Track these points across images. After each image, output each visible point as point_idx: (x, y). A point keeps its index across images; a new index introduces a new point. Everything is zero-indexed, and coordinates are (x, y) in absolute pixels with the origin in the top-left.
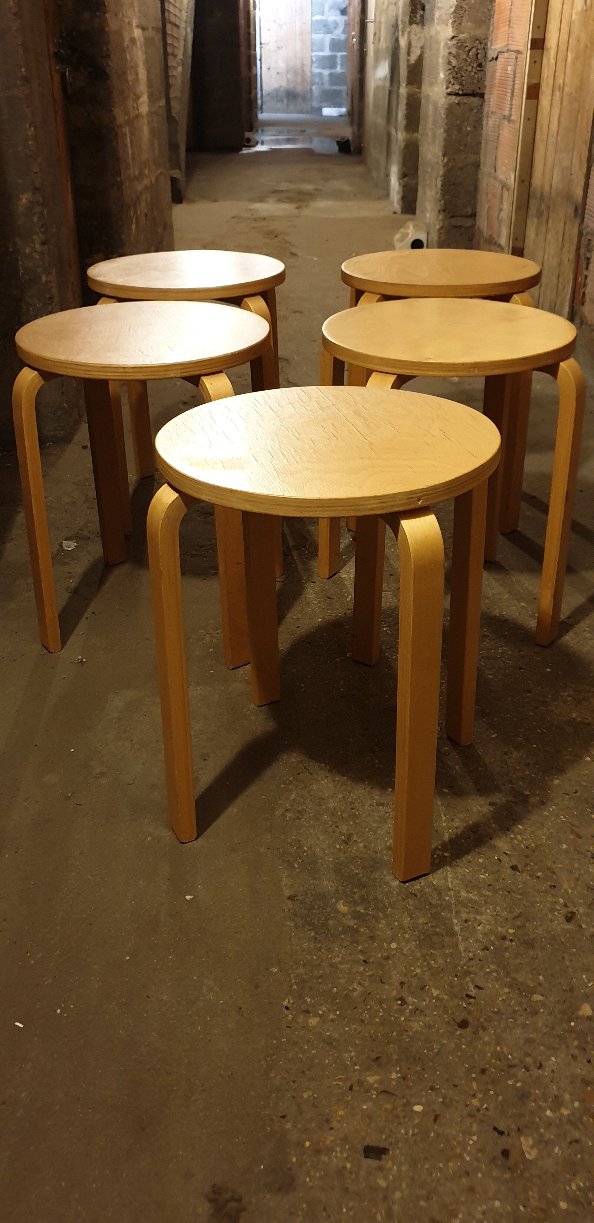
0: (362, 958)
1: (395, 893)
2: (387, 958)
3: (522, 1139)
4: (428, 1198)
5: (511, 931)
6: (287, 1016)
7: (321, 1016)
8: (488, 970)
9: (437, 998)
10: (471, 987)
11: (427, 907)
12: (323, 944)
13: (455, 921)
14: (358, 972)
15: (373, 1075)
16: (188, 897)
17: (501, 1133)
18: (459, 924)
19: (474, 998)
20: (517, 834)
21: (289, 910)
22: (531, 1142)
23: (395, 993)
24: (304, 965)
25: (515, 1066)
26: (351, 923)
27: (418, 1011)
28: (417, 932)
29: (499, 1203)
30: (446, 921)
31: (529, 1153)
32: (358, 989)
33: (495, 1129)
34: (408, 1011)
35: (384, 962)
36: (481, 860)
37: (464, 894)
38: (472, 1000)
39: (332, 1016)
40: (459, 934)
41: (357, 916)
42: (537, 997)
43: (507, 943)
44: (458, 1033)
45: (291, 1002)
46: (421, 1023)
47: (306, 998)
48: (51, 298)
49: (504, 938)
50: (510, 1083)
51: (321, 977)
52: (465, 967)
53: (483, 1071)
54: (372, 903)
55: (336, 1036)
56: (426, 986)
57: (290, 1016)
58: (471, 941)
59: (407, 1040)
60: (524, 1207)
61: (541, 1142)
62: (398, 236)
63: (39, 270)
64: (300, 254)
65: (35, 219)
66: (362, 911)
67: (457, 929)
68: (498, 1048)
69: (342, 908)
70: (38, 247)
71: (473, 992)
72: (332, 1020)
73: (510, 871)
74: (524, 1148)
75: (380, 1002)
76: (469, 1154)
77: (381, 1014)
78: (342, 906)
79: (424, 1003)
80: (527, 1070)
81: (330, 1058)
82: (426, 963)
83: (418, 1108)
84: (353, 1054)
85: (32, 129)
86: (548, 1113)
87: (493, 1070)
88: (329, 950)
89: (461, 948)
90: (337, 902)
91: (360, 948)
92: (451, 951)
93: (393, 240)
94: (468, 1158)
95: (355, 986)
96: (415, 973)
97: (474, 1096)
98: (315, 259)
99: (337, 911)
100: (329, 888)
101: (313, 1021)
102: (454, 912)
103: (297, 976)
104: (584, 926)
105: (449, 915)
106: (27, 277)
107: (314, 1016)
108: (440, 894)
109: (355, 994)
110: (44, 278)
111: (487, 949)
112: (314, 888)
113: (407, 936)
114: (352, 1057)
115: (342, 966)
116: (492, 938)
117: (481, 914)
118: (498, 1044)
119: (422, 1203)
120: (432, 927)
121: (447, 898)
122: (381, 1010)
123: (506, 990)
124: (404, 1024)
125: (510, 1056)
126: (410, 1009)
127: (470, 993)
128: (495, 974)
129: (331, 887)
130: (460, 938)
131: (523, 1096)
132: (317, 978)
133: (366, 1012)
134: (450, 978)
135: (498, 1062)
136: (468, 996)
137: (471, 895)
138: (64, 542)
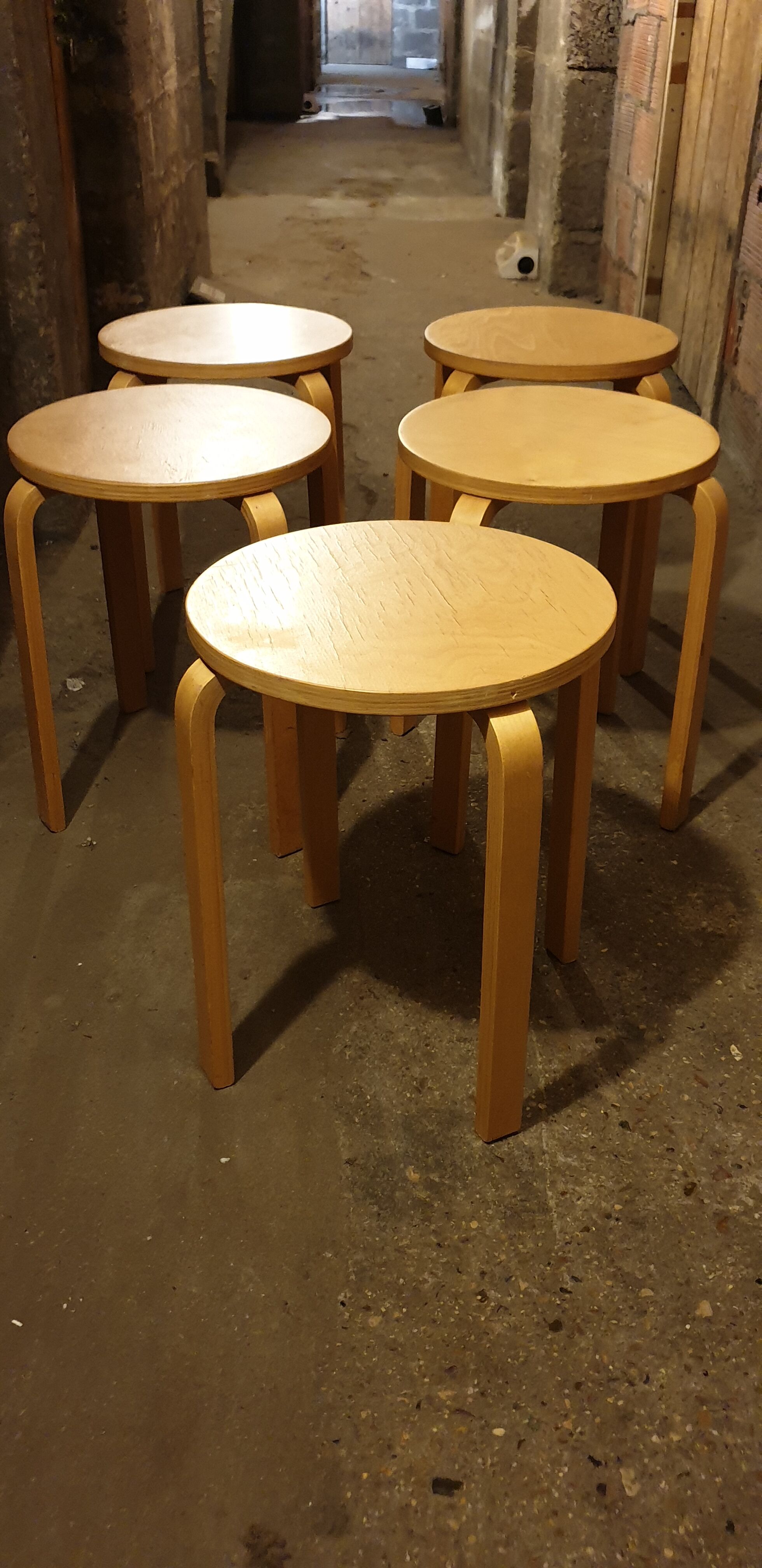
0: (435, 1240)
1: (477, 1156)
2: (466, 1240)
3: (622, 1471)
4: (507, 1544)
5: (618, 1207)
6: (342, 1314)
7: (384, 1314)
8: (588, 1257)
9: (526, 1293)
10: (567, 1278)
11: (516, 1175)
12: (387, 1222)
13: (550, 1193)
14: (430, 1258)
15: (446, 1389)
16: (223, 1160)
17: (597, 1463)
18: (555, 1197)
19: (570, 1292)
20: (629, 1080)
21: (347, 1178)
22: (632, 1474)
23: (474, 1285)
24: (365, 1249)
25: (615, 1380)
26: (423, 1195)
27: (501, 1309)
28: (503, 1207)
29: (593, 1549)
30: (539, 1194)
31: (630, 1488)
32: (430, 1280)
33: (591, 1458)
34: (489, 1308)
35: (461, 1245)
36: (583, 1115)
37: (561, 1158)
38: (567, 1295)
39: (397, 1314)
40: (554, 1210)
41: (430, 1185)
42: (646, 1292)
43: (613, 1223)
44: (549, 1337)
45: (348, 1295)
46: (505, 1324)
47: (366, 1291)
48: (51, 357)
49: (608, 1216)
50: (610, 1400)
51: (384, 1264)
52: (560, 1253)
53: (578, 1386)
54: (449, 1169)
55: (401, 1339)
56: (511, 1277)
57: (346, 1313)
58: (568, 1219)
59: (488, 1346)
60: (623, 1555)
61: (643, 1474)
62: (501, 251)
63: (37, 321)
64: (374, 274)
65: (31, 255)
66: (437, 1180)
67: (552, 1203)
68: (597, 1357)
69: (413, 1175)
70: (35, 292)
71: (569, 1285)
72: (397, 1320)
73: (618, 1129)
74: (624, 1481)
75: (456, 1297)
76: (558, 1488)
77: (457, 1312)
78: (412, 1173)
79: (509, 1299)
80: (632, 1384)
81: (394, 1368)
82: (512, 1248)
83: (499, 1432)
84: (421, 1363)
85: (27, 137)
86: (655, 1438)
87: (590, 1384)
88: (395, 1230)
89: (556, 1228)
90: (405, 1167)
91: (433, 1227)
92: (543, 1232)
93: (494, 255)
94: (556, 1495)
95: (426, 1276)
96: (499, 1260)
97: (566, 1416)
98: (393, 281)
99: (406, 1179)
100: (397, 1149)
101: (374, 1321)
102: (548, 1182)
103: (356, 1263)
104: (706, 1201)
105: (542, 1186)
106: (20, 330)
107: (375, 1314)
108: (532, 1158)
109: (426, 1286)
110: (42, 331)
111: (587, 1229)
112: (378, 1149)
113: (490, 1212)
114: (420, 1367)
115: (410, 1251)
116: (594, 1216)
117: (582, 1184)
118: (596, 1352)
119: (501, 1550)
120: (521, 1200)
121: (540, 1164)
122: (457, 1308)
123: (609, 1283)
124: (484, 1325)
125: (611, 1367)
126: (492, 1307)
127: (565, 1286)
128: (596, 1263)
129: (399, 1147)
130: (555, 1215)
131: (625, 1417)
132: (380, 1266)
133: (439, 1310)
134: (542, 1266)
135: (597, 1374)
136: (562, 1290)
137: (569, 1160)
138: (69, 680)
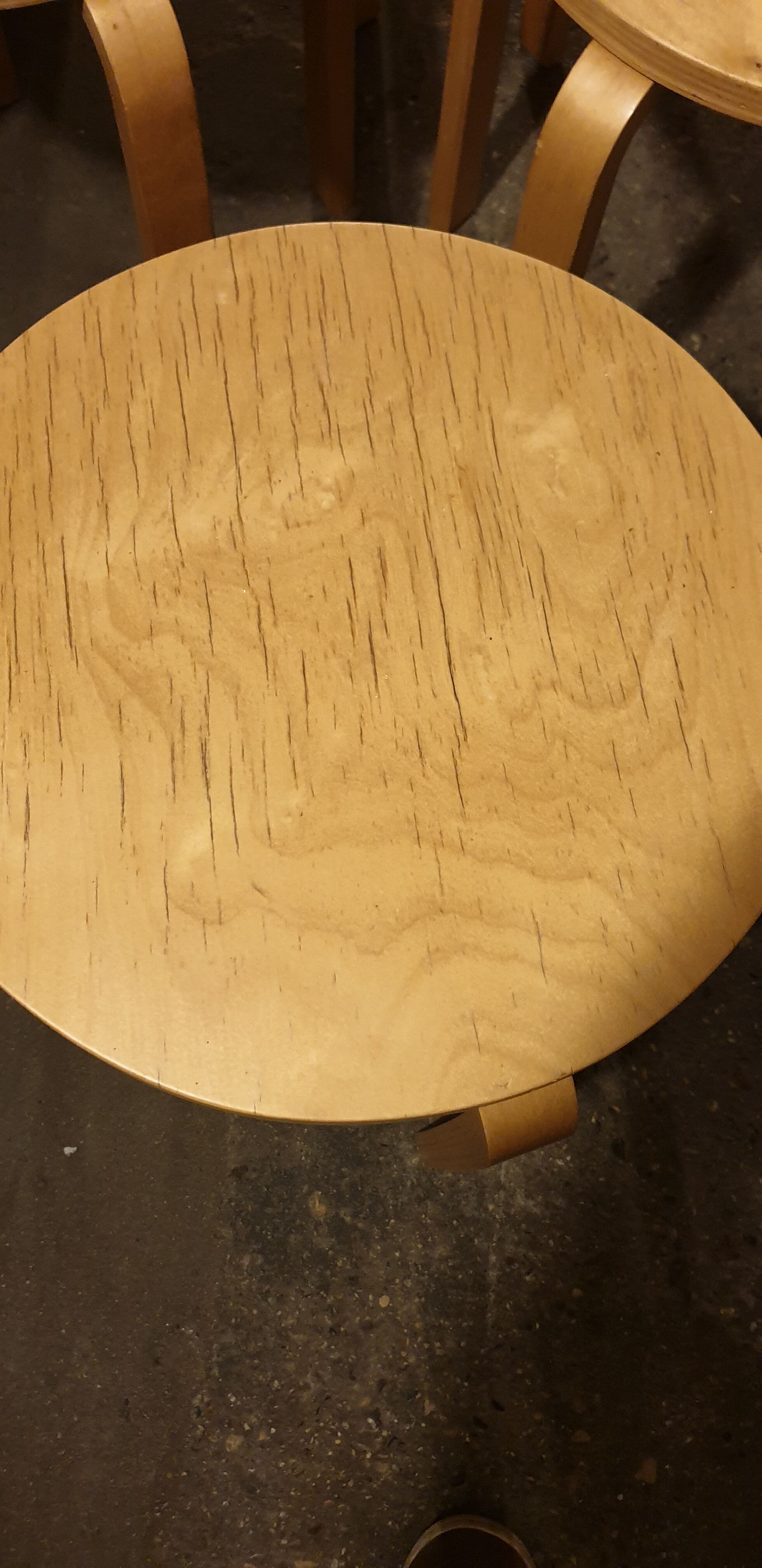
0: (329, 1322)
1: (409, 1183)
2: (369, 1327)
5: (577, 1292)
6: (195, 1427)
7: (246, 1434)
8: (520, 1371)
9: (429, 1420)
10: (486, 1402)
11: (455, 1222)
12: (272, 1286)
13: (493, 1259)
14: (317, 1351)
15: (305, 1559)
16: (68, 1150)
18: (498, 1265)
19: (485, 1427)
21: (230, 1201)
23: (365, 1402)
24: (237, 1327)
26: (325, 1243)
27: (395, 1443)
28: (426, 1277)
30: (479, 1259)
32: (312, 1385)
34: (380, 1439)
35: (361, 1333)
37: (520, 1200)
38: (481, 1431)
39: (262, 1437)
40: (493, 1287)
41: (337, 1228)
42: (581, 1436)
43: (564, 1318)
44: (446, 1492)
45: (206, 1399)
46: (394, 1467)
47: (229, 1395)
49: (561, 1307)
51: (257, 1355)
54: (368, 1202)
55: (263, 1476)
56: (416, 1393)
57: (199, 1426)
58: (508, 1306)
59: (367, 1497)
66: (348, 1219)
69: (319, 1207)
71: (487, 1416)
72: (263, 1445)
75: (342, 1416)
77: (338, 1442)
78: (317, 1204)
79: (408, 1423)
81: (247, 1520)
82: (426, 1346)
84: (282, 1514)
88: (281, 1299)
89: (489, 1321)
90: (310, 1193)
91: (330, 1300)
92: (471, 1324)
95: (309, 1378)
96: (405, 1363)
99: (307, 1214)
100: (303, 1158)
101: (234, 1442)
102: (495, 1239)
103: (223, 1348)
104: (694, 1296)
105: (486, 1244)
107: (236, 1433)
108: (481, 1195)
109: (305, 1396)
111: (529, 1326)
112: (279, 1154)
113: (409, 1283)
114: (279, 1520)
115: (295, 1337)
116: (543, 1304)
120: (453, 1268)
121: (491, 1207)
122: (339, 1434)
123: (538, 1416)
124: (368, 1465)
126: (383, 1437)
127: (480, 1416)
128: (528, 1382)
129: (307, 1155)
130: (493, 1297)
132: (252, 1357)
133: (316, 1435)
134: (458, 1380)
136: (476, 1423)
137: (531, 1203)
